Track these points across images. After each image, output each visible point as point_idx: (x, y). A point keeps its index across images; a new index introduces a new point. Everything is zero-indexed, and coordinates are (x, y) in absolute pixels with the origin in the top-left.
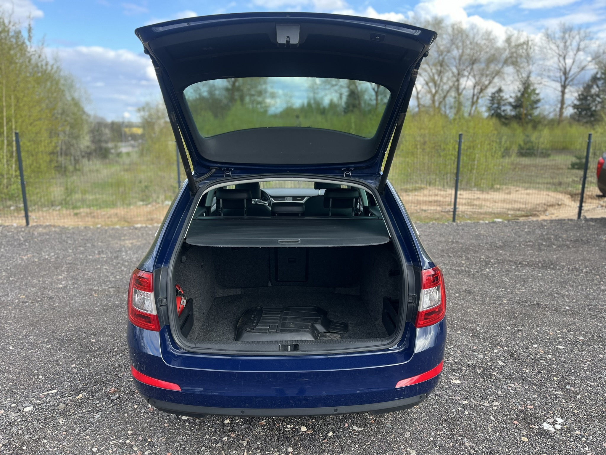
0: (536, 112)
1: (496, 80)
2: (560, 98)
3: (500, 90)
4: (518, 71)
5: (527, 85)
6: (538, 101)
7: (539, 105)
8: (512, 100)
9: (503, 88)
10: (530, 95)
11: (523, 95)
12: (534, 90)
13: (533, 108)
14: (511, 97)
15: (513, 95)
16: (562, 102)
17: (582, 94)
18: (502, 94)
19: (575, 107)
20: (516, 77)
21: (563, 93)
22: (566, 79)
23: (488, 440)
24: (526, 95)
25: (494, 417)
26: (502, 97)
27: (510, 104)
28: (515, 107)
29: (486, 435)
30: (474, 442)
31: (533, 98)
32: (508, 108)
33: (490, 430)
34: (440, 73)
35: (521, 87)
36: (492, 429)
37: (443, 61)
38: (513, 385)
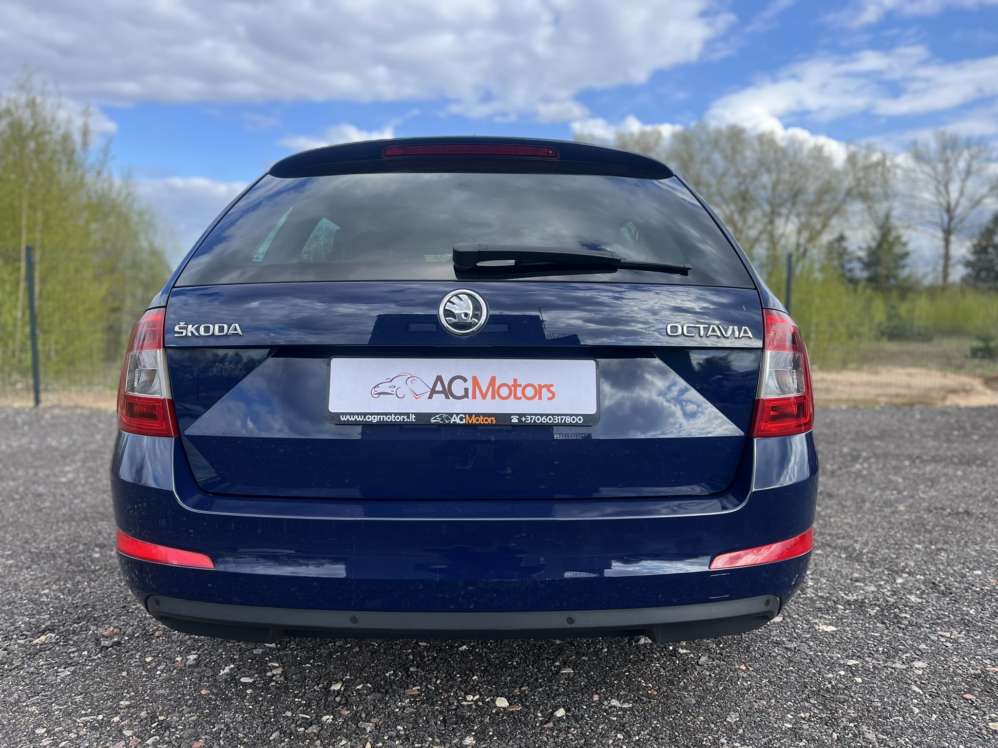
0: (904, 273)
1: (834, 221)
2: (942, 251)
3: (841, 238)
4: (870, 208)
5: (885, 229)
6: (906, 255)
7: (908, 260)
8: (862, 254)
9: (847, 233)
10: (891, 245)
11: (880, 245)
12: (898, 238)
13: (898, 267)
14: (860, 248)
15: (864, 245)
16: (947, 257)
17: (979, 244)
18: (845, 244)
19: (968, 264)
20: (867, 217)
21: (947, 242)
22: (951, 219)
23: (914, 728)
24: (885, 246)
25: (921, 689)
26: (845, 249)
27: (859, 259)
28: (867, 265)
29: (910, 720)
30: (884, 732)
31: (898, 250)
32: (856, 265)
33: (916, 711)
34: (743, 211)
35: (876, 233)
36: (919, 708)
37: (746, 191)
38: (948, 635)
